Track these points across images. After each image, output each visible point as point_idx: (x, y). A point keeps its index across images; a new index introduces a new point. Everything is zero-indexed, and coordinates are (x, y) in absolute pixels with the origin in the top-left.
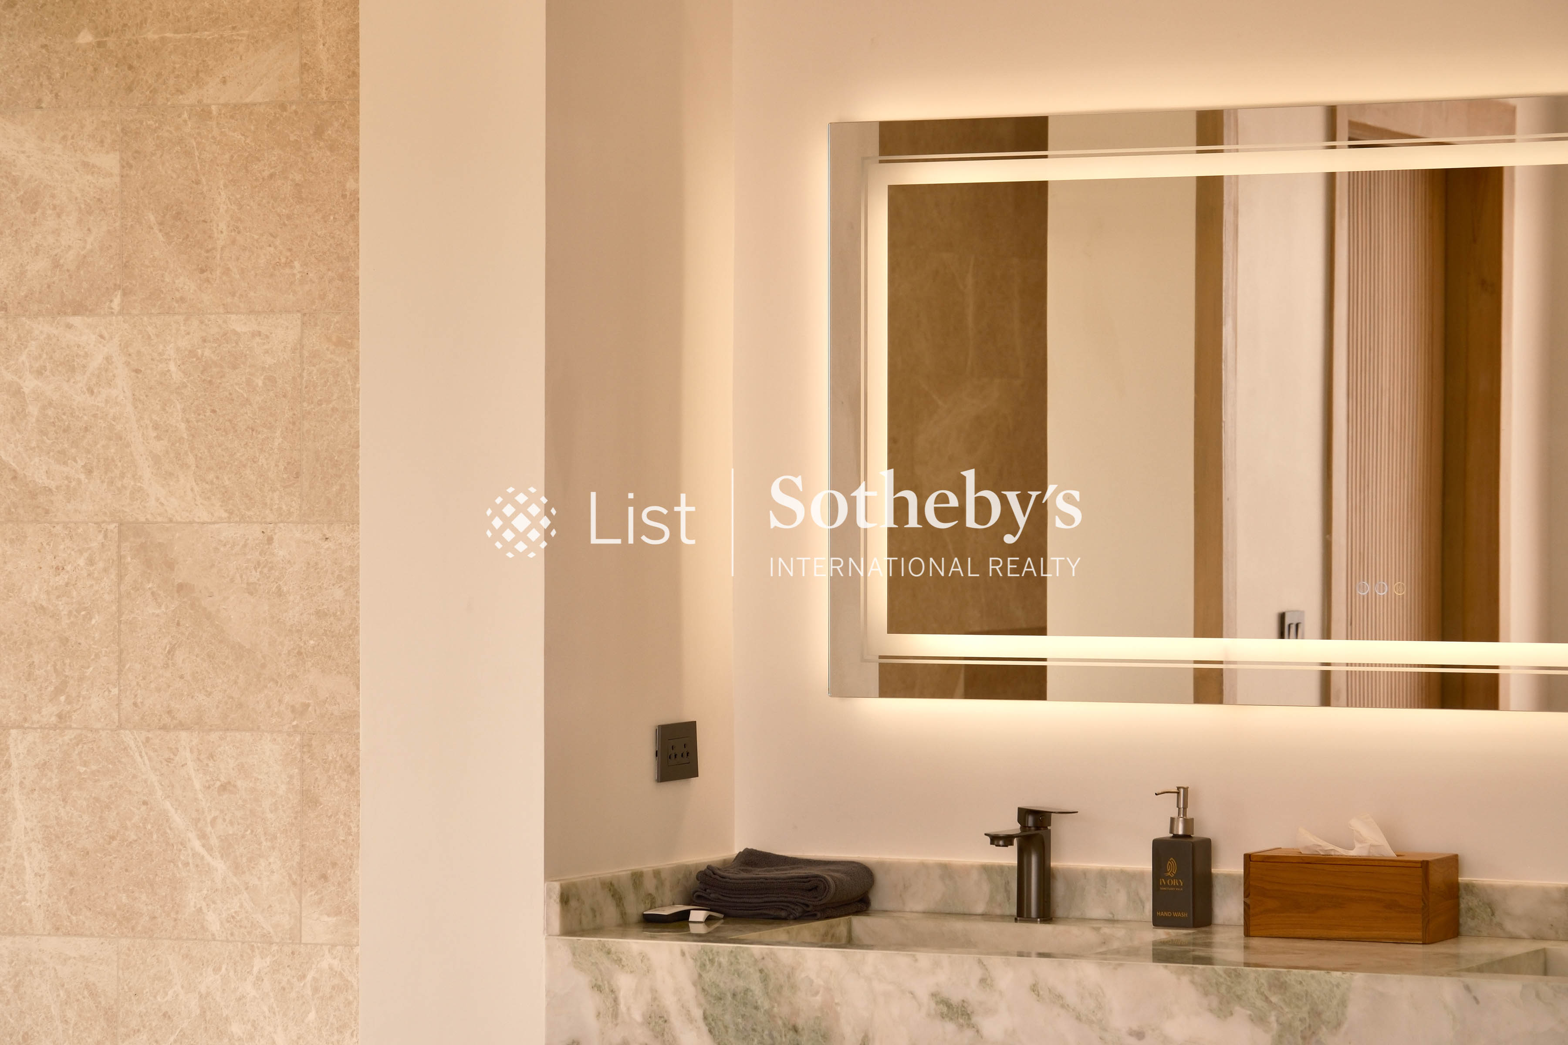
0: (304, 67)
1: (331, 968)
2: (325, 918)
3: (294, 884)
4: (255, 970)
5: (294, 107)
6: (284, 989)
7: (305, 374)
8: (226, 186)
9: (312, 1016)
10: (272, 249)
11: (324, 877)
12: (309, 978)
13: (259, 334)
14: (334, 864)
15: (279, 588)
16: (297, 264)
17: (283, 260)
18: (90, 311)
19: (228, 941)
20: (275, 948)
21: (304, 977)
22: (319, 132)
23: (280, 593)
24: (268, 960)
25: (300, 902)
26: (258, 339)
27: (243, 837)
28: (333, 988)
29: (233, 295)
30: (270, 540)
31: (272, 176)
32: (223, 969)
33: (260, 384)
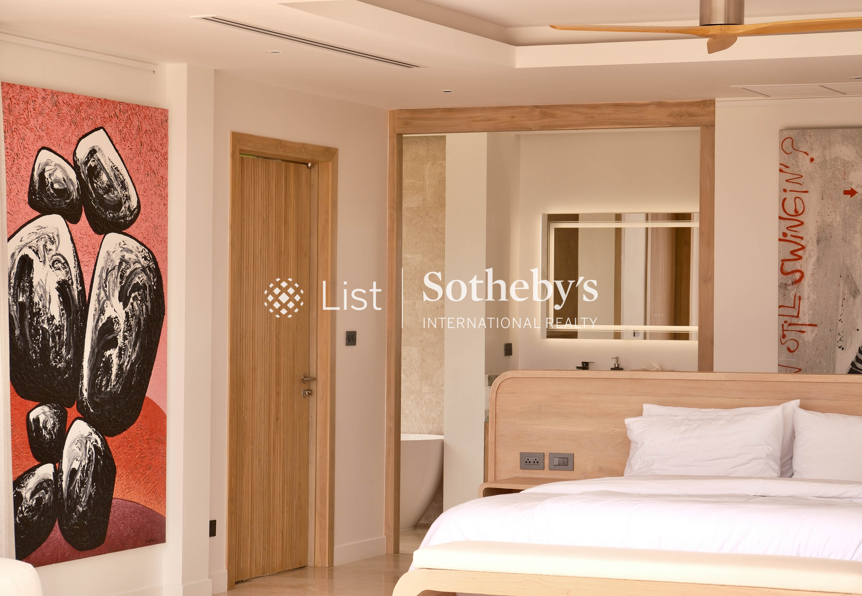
0: (424, 200)
1: (428, 398)
2: (427, 387)
3: (420, 379)
4: (411, 398)
5: (421, 208)
6: (418, 402)
7: (423, 267)
8: (405, 225)
9: (424, 408)
10: (416, 240)
11: (427, 378)
12: (423, 400)
13: (413, 258)
14: (429, 375)
15: (417, 314)
16: (422, 243)
17: (418, 242)
19: (404, 392)
20: (416, 394)
21: (422, 400)
22: (427, 214)
23: (417, 315)
24: (414, 396)
25: (421, 383)
26: (412, 259)
27: (408, 369)
28: (429, 402)
29: (407, 249)
30: (415, 304)
31: (416, 223)
32: (404, 398)
33: (413, 269)
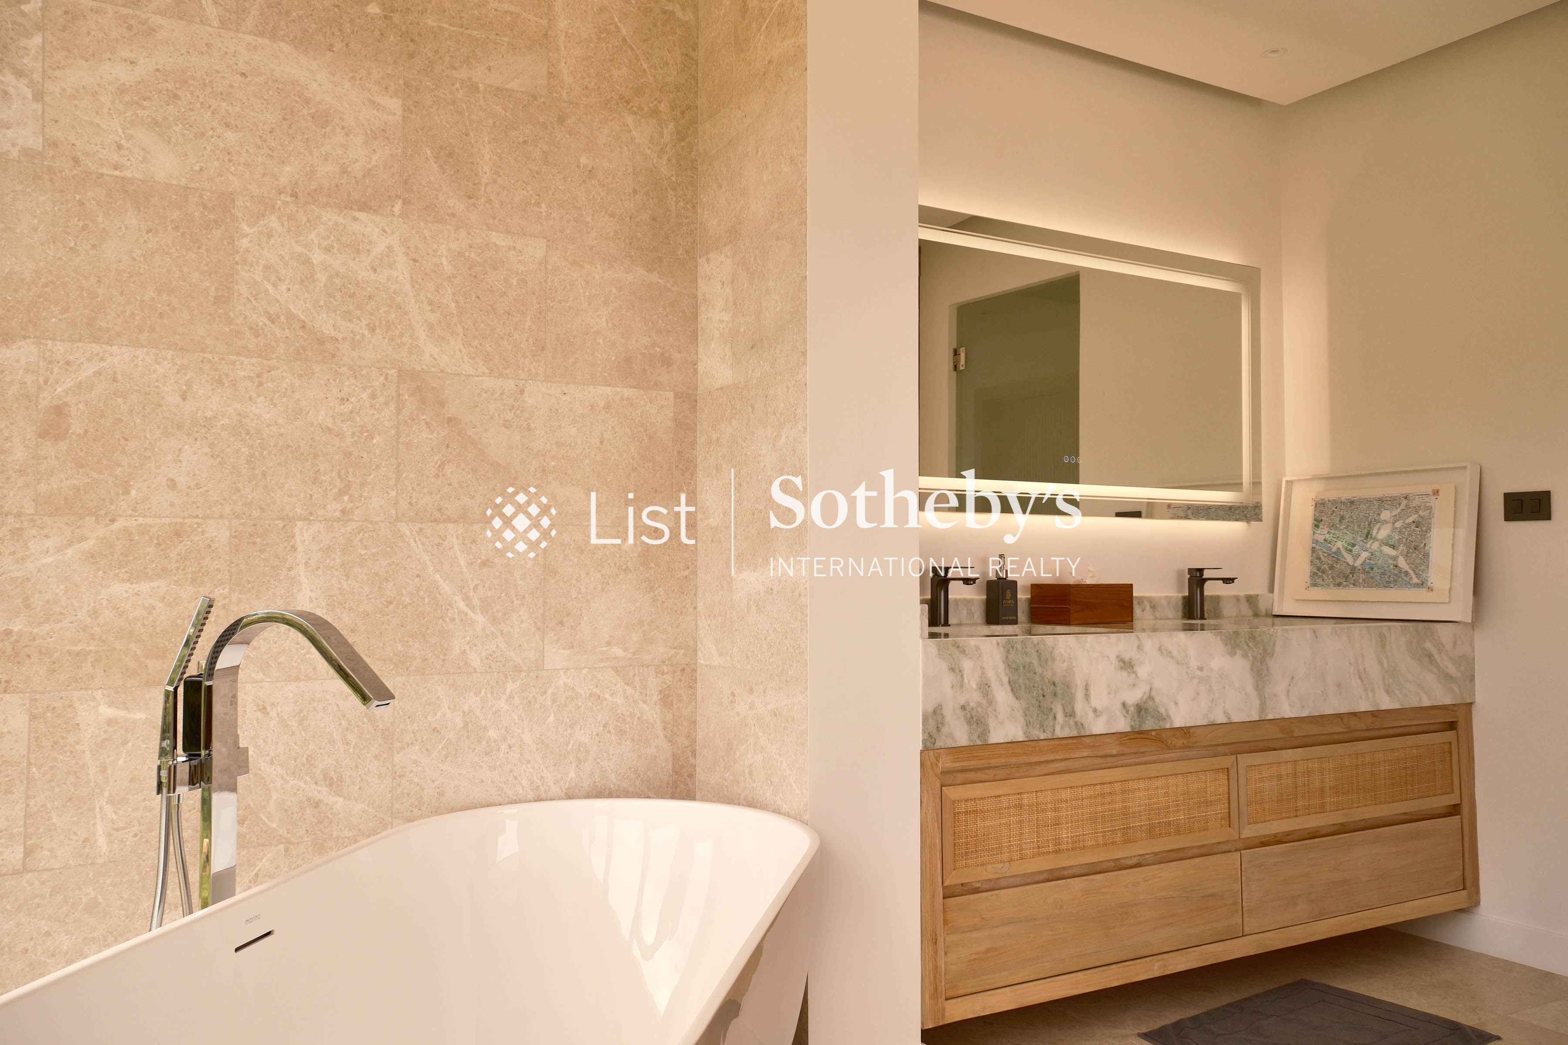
0: (550, 75)
1: (565, 685)
2: (562, 651)
3: (539, 629)
4: (508, 691)
5: (543, 100)
6: (530, 702)
7: (549, 280)
8: (489, 142)
9: (551, 718)
10: (525, 192)
11: (561, 623)
12: (549, 693)
13: (514, 248)
14: (568, 614)
15: (528, 425)
16: (543, 205)
17: (533, 201)
18: (374, 211)
19: (486, 672)
20: (523, 674)
21: (545, 692)
22: (561, 120)
23: (529, 428)
24: (518, 683)
25: (543, 641)
26: (513, 252)
27: (499, 598)
28: (567, 698)
29: (494, 218)
30: (522, 391)
31: (525, 142)
32: (483, 693)
33: (515, 283)
